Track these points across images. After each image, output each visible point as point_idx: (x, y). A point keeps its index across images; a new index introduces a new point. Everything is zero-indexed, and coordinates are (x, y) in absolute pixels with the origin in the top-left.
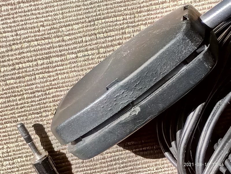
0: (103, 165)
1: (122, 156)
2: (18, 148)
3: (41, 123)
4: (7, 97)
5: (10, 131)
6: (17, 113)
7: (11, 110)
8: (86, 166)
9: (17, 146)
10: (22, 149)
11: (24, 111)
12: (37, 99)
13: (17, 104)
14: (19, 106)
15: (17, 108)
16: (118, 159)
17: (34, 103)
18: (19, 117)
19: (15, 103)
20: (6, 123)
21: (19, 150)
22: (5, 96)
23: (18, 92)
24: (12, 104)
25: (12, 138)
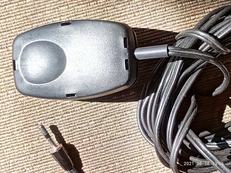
0: (102, 151)
1: (115, 143)
2: (40, 144)
3: (55, 124)
4: (29, 108)
5: (33, 132)
6: (37, 119)
7: (33, 117)
8: (90, 153)
9: (39, 143)
10: (43, 145)
11: (42, 117)
12: (50, 107)
13: (37, 112)
14: (38, 114)
15: (37, 115)
16: (112, 146)
17: (48, 111)
18: (39, 121)
19: (35, 112)
20: (30, 126)
21: (41, 145)
22: (28, 107)
23: (37, 103)
24: (33, 112)
25: (35, 137)
